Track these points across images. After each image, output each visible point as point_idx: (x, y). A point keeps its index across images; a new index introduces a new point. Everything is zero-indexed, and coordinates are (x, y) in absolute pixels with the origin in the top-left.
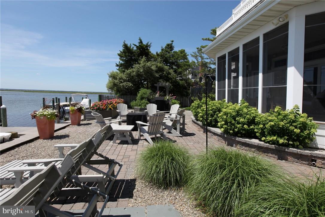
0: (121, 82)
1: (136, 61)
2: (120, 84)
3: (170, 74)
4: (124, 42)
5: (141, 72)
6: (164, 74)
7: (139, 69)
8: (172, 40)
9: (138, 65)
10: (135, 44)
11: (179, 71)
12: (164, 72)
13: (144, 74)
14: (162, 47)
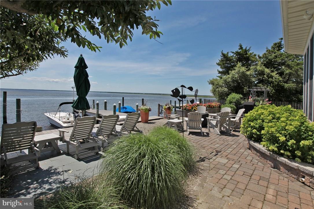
0: (217, 88)
1: (232, 67)
2: (216, 89)
3: (272, 77)
4: (222, 52)
5: (236, 78)
6: (264, 77)
7: (234, 75)
8: (280, 38)
9: (234, 71)
10: (233, 52)
11: (286, 72)
12: (265, 76)
13: (239, 79)
14: (267, 48)
